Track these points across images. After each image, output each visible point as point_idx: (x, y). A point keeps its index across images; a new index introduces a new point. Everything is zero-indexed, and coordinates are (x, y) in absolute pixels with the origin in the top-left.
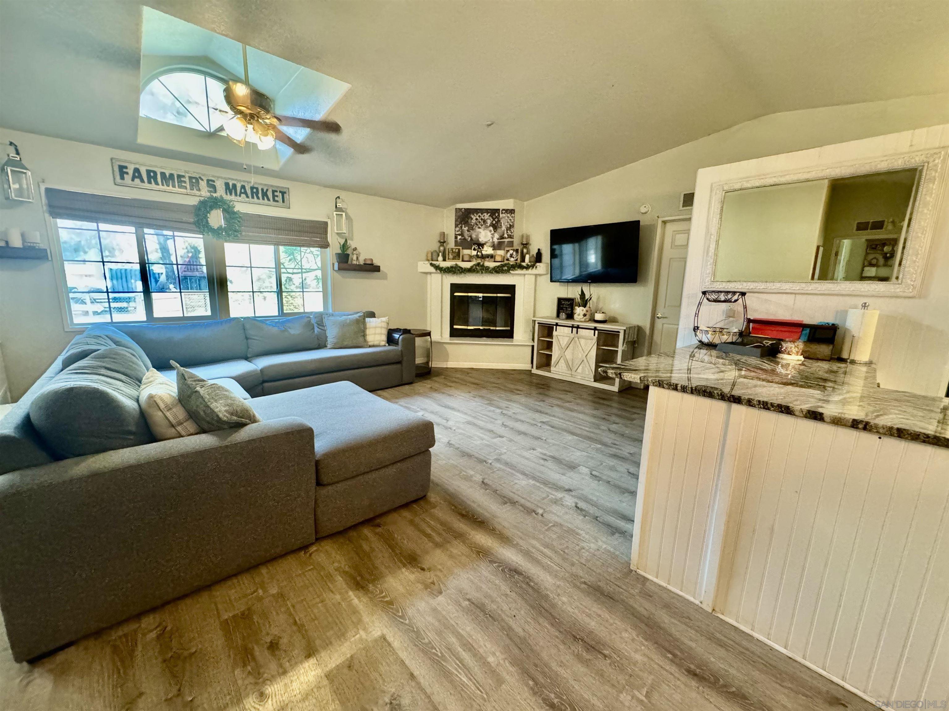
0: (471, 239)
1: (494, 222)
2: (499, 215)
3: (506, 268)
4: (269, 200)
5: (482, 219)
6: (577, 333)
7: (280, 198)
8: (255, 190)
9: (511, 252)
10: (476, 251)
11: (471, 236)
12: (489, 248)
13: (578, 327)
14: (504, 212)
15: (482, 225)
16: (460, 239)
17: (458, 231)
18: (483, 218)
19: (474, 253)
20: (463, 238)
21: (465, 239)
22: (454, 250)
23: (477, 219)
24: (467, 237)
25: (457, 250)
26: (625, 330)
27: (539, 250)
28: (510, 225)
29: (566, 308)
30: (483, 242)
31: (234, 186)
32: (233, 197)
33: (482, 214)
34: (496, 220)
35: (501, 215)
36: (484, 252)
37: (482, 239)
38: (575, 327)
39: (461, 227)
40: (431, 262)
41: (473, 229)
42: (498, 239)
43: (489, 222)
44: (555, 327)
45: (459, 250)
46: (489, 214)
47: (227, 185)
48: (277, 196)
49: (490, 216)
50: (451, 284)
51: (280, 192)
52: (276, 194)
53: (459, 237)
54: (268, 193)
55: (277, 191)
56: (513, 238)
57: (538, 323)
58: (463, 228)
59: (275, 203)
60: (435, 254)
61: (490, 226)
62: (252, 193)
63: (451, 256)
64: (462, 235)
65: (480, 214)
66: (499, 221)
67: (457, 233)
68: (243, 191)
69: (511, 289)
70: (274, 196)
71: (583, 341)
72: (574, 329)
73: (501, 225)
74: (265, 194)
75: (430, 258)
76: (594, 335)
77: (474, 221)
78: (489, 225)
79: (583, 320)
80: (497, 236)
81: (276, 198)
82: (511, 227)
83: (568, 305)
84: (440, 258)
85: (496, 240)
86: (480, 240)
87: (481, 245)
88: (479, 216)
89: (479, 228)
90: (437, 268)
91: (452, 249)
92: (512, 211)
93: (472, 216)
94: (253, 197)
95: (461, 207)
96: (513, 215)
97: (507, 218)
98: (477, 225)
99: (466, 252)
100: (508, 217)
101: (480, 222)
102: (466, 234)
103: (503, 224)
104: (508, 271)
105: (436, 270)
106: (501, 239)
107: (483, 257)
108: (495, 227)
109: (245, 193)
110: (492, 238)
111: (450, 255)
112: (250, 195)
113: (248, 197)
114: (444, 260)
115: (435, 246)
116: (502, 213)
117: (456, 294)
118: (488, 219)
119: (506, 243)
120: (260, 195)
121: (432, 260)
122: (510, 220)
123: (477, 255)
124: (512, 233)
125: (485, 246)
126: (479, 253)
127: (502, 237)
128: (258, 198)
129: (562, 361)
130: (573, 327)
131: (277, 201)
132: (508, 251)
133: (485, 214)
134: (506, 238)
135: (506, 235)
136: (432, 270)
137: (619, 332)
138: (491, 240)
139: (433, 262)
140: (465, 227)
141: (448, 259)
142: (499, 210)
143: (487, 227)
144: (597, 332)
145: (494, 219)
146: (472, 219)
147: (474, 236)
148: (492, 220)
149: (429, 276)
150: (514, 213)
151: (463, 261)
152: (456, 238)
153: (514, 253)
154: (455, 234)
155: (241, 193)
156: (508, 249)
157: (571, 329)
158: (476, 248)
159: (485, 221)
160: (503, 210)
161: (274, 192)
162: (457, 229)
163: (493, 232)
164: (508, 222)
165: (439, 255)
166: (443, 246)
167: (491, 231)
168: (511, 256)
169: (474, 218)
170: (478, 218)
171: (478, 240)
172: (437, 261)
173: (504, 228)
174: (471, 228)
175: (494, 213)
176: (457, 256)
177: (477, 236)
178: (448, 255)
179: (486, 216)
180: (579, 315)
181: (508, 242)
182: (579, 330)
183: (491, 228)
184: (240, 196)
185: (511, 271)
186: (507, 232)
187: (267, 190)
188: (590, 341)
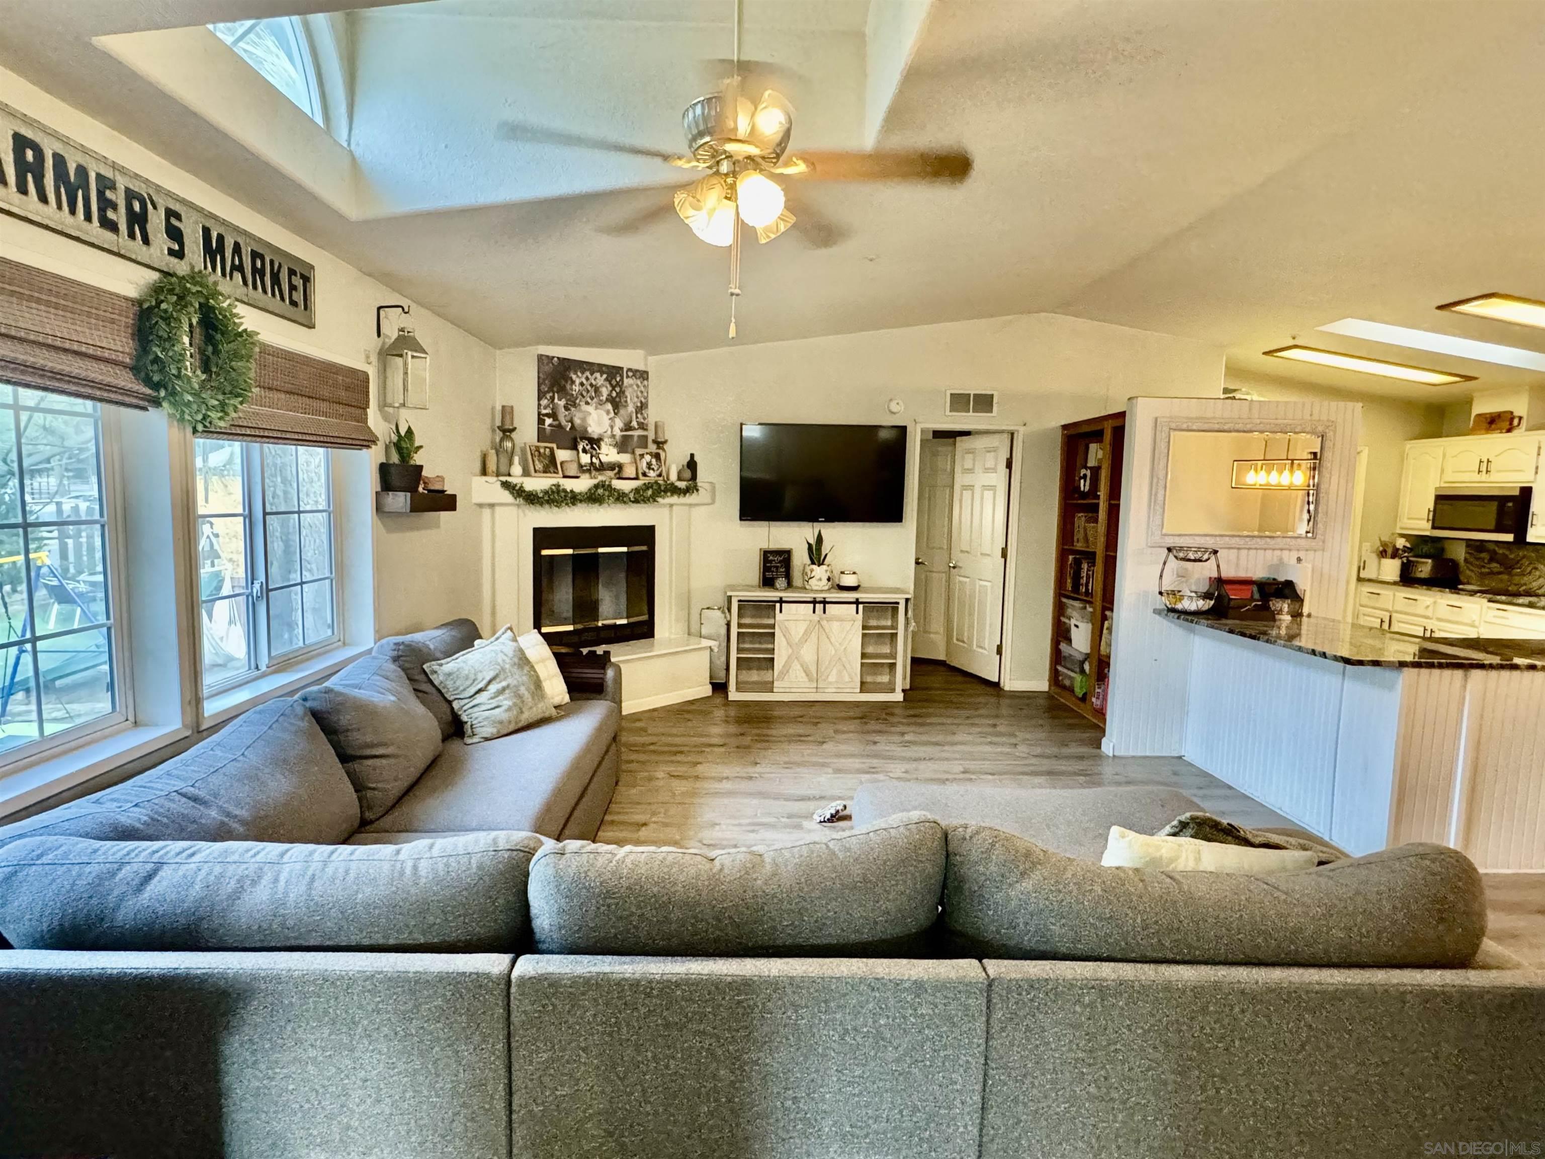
0: (573, 427)
1: (614, 394)
2: (622, 380)
3: (650, 492)
4: (282, 297)
5: (591, 385)
6: (824, 612)
7: (300, 295)
8: (258, 263)
9: (648, 458)
10: (589, 455)
11: (571, 421)
12: (611, 448)
13: (824, 602)
14: (630, 374)
15: (592, 398)
17: (545, 408)
18: (594, 383)
19: (585, 459)
20: (556, 423)
21: (560, 426)
22: (542, 450)
23: (582, 384)
24: (564, 423)
25: (548, 450)
26: (907, 600)
27: (692, 456)
28: (641, 402)
29: (777, 567)
30: (596, 437)
31: (221, 242)
32: (218, 279)
33: (592, 374)
34: (618, 389)
35: (625, 380)
36: (604, 459)
37: (594, 430)
38: (820, 602)
39: (553, 398)
40: (504, 479)
42: (621, 430)
43: (605, 392)
44: (778, 605)
45: (552, 450)
46: (605, 376)
47: (207, 236)
48: (296, 288)
49: (606, 379)
50: (535, 530)
51: (302, 277)
52: (294, 279)
54: (282, 275)
55: (296, 274)
56: (646, 430)
57: (740, 601)
59: (293, 311)
60: (502, 461)
61: (607, 400)
62: (254, 270)
63: (539, 466)
64: (554, 415)
65: (588, 374)
66: (622, 393)
67: (544, 412)
68: (237, 260)
69: (646, 535)
70: (291, 289)
71: (835, 625)
72: (817, 605)
73: (626, 402)
74: (276, 279)
75: (492, 466)
76: (857, 612)
77: (576, 388)
78: (604, 398)
79: (826, 588)
80: (619, 423)
81: (294, 295)
82: (642, 407)
83: (780, 562)
84: (518, 469)
85: (618, 433)
87: (595, 442)
88: (587, 379)
89: (587, 403)
90: (518, 492)
92: (643, 375)
93: (574, 377)
94: (254, 285)
95: (551, 354)
96: (646, 382)
97: (635, 387)
98: (583, 397)
100: (638, 386)
101: (588, 391)
102: (562, 414)
103: (629, 400)
104: (653, 499)
105: (516, 498)
106: (626, 430)
107: (603, 467)
108: (616, 403)
110: (612, 427)
111: (537, 462)
112: (250, 279)
113: (244, 281)
115: (484, 438)
116: (628, 377)
117: (545, 552)
118: (603, 385)
119: (635, 439)
120: (267, 281)
121: (498, 474)
122: (642, 392)
123: (592, 463)
124: (644, 419)
125: (602, 444)
126: (594, 460)
127: (628, 427)
128: (264, 288)
129: (796, 666)
130: (814, 602)
131: (296, 305)
132: (642, 456)
133: (598, 375)
134: (635, 429)
135: (634, 424)
136: (507, 497)
137: (898, 603)
138: (609, 432)
139: (507, 479)
140: (560, 400)
141: (536, 471)
142: (622, 368)
143: (601, 403)
144: (861, 606)
145: (613, 388)
146: (573, 382)
147: (577, 421)
148: (610, 388)
150: (647, 379)
152: (541, 421)
154: (539, 414)
155: (234, 268)
156: (639, 451)
157: (812, 605)
158: (588, 448)
159: (597, 390)
160: (629, 370)
161: (290, 274)
162: (544, 402)
163: (612, 414)
164: (638, 397)
165: (511, 462)
166: (510, 439)
167: (608, 412)
168: (649, 465)
169: (578, 382)
170: (585, 382)
171: (586, 431)
172: (509, 475)
173: (631, 408)
174: (572, 404)
175: (613, 373)
176: (551, 465)
177: (584, 419)
179: (600, 379)
180: (820, 579)
181: (639, 436)
182: (827, 606)
183: (609, 406)
184: (231, 277)
185: (659, 499)
186: (637, 417)
187: (280, 266)
188: (848, 625)
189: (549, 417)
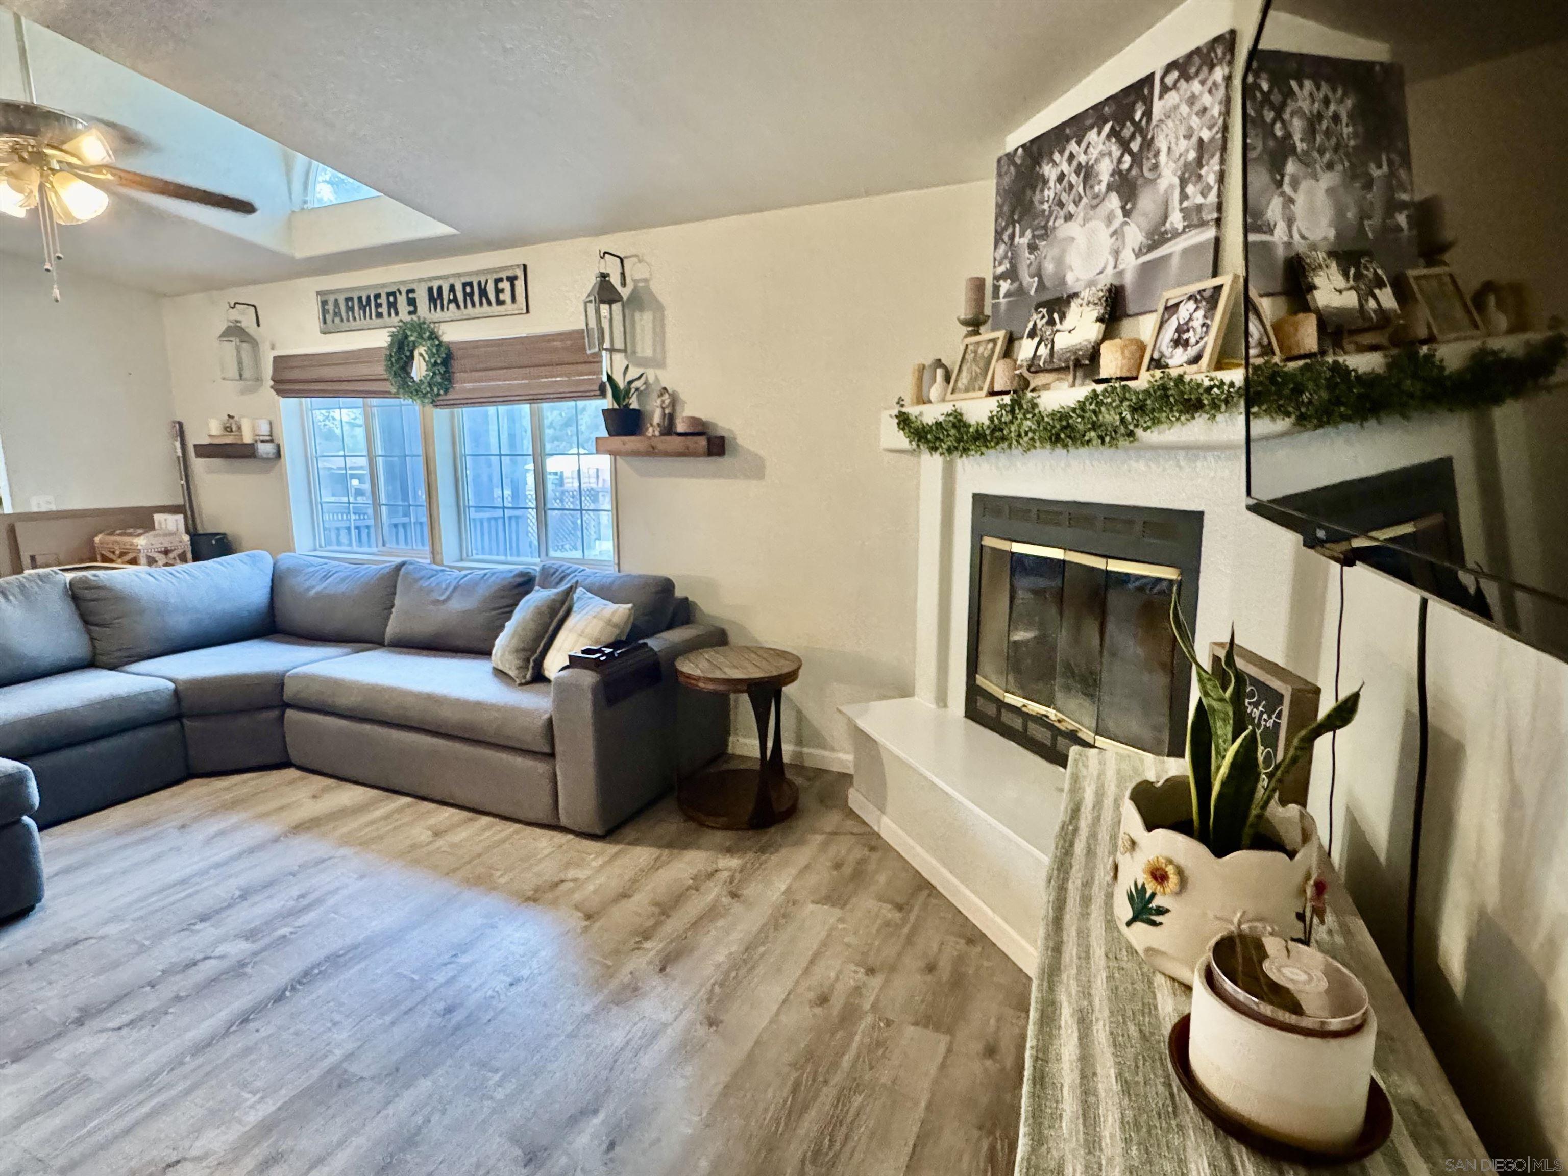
0: (1040, 284)
2: (1149, 110)
4: (489, 303)
7: (506, 296)
8: (468, 290)
12: (1088, 310)
14: (1168, 79)
31: (440, 291)
32: (439, 315)
33: (1082, 140)
35: (1157, 106)
43: (1105, 170)
46: (1111, 126)
47: (430, 291)
48: (502, 291)
50: (974, 500)
51: (508, 278)
52: (501, 285)
54: (488, 288)
55: (502, 279)
56: (1213, 222)
59: (501, 308)
62: (465, 296)
65: (1074, 145)
68: (451, 297)
70: (498, 291)
74: (483, 293)
78: (1103, 187)
80: (1135, 235)
81: (501, 297)
84: (936, 390)
86: (1068, 277)
88: (1072, 157)
94: (466, 306)
95: (1013, 145)
97: (1184, 109)
100: (1190, 99)
101: (1072, 188)
109: (455, 300)
110: (1116, 253)
111: (964, 374)
112: (462, 304)
113: (458, 307)
116: (1162, 91)
117: (989, 543)
119: (1175, 261)
120: (476, 298)
122: (1200, 111)
124: (1206, 191)
125: (1074, 305)
128: (474, 305)
131: (503, 303)
133: (1095, 134)
142: (1151, 78)
145: (1126, 147)
155: (450, 301)
156: (1170, 297)
159: (1087, 173)
160: (1167, 69)
161: (498, 281)
170: (1067, 167)
173: (1169, 177)
175: (1129, 106)
181: (1186, 252)
184: (448, 309)
186: (1184, 196)
187: (487, 281)
189: (1005, 280)
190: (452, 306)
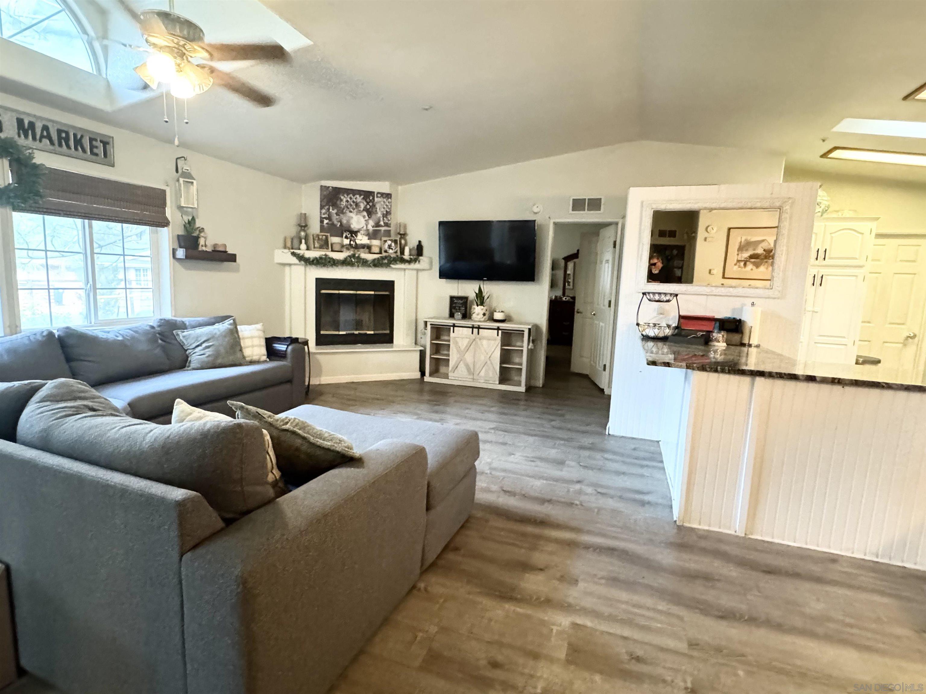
0: (341, 225)
1: (368, 207)
2: (374, 199)
3: (386, 261)
4: (84, 151)
5: (353, 202)
6: (478, 334)
7: (100, 150)
8: (64, 135)
9: (389, 242)
10: (349, 240)
11: (341, 222)
12: (364, 236)
13: (479, 328)
14: (379, 195)
15: (354, 209)
16: (327, 224)
17: (324, 214)
18: (355, 200)
19: (346, 242)
20: (330, 222)
21: (333, 224)
22: (320, 237)
23: (347, 201)
24: (335, 222)
25: (324, 237)
26: (530, 329)
27: (420, 242)
28: (387, 211)
29: (460, 307)
30: (355, 230)
31: (32, 125)
32: (29, 142)
33: (354, 196)
34: (371, 204)
35: (376, 199)
36: (358, 242)
37: (355, 226)
38: (476, 328)
39: (329, 209)
40: (292, 251)
41: (343, 213)
42: (373, 227)
43: (362, 206)
44: (452, 328)
45: (327, 237)
46: (362, 197)
47: (20, 122)
48: (97, 147)
49: (363, 198)
50: (316, 279)
51: (101, 141)
52: (94, 143)
53: (326, 221)
54: (83, 141)
55: (96, 140)
56: (390, 227)
57: (431, 324)
58: (331, 210)
59: (94, 157)
60: (296, 242)
61: (364, 210)
62: (60, 138)
63: (317, 245)
64: (329, 218)
65: (351, 195)
66: (374, 206)
67: (323, 216)
68: (45, 133)
69: (389, 285)
70: (92, 147)
71: (485, 342)
72: (474, 329)
73: (376, 211)
74: (78, 142)
75: (289, 244)
76: (498, 335)
77: (344, 203)
78: (362, 209)
79: (483, 319)
80: (371, 223)
81: (95, 150)
82: (387, 214)
83: (462, 304)
84: (303, 246)
85: (370, 228)
86: (352, 226)
87: (354, 233)
88: (351, 198)
89: (351, 212)
90: (301, 258)
91: (318, 236)
92: (388, 196)
93: (342, 197)
94: (60, 145)
95: (328, 185)
96: (390, 200)
97: (382, 203)
98: (348, 208)
99: (335, 240)
100: (384, 202)
101: (351, 205)
102: (335, 218)
103: (378, 210)
104: (388, 265)
105: (300, 261)
106: (376, 227)
107: (357, 247)
108: (370, 212)
109: (49, 137)
110: (367, 225)
111: (316, 242)
112: (56, 142)
113: (52, 143)
114: (308, 249)
115: (292, 231)
116: (377, 197)
117: (323, 291)
118: (360, 202)
119: (382, 231)
120: (71, 143)
121: (292, 249)
122: (387, 205)
123: (350, 244)
124: (389, 220)
125: (359, 234)
126: (352, 242)
127: (377, 225)
128: (68, 147)
129: (462, 365)
130: (473, 327)
131: (97, 155)
132: (385, 241)
133: (358, 196)
134: (382, 226)
135: (382, 223)
136: (294, 260)
137: (523, 331)
138: (365, 228)
139: (296, 251)
140: (333, 210)
141: (314, 247)
142: (374, 192)
143: (359, 212)
144: (500, 332)
145: (368, 203)
146: (341, 200)
147: (344, 222)
148: (365, 203)
149: (287, 268)
150: (391, 198)
151: (332, 251)
152: (322, 222)
153: (393, 244)
154: (321, 217)
155: (42, 137)
156: (384, 239)
157: (471, 329)
158: (349, 236)
159: (357, 205)
160: (378, 193)
161: (91, 140)
162: (324, 211)
163: (367, 218)
164: (384, 208)
165: (301, 243)
166: (304, 231)
167: (364, 217)
168: (390, 247)
169: (345, 200)
170: (349, 200)
171: (350, 227)
172: (299, 249)
173: (379, 215)
174: (341, 212)
175: (368, 195)
176: (325, 244)
177: (348, 221)
178: (314, 242)
179: (359, 199)
180: (478, 315)
181: (385, 231)
182: (480, 330)
183: (365, 213)
184: (40, 141)
185: (391, 265)
186: (383, 220)
187: (82, 136)
188: (493, 342)
190: (46, 141)
